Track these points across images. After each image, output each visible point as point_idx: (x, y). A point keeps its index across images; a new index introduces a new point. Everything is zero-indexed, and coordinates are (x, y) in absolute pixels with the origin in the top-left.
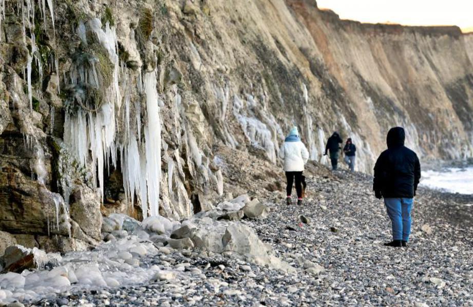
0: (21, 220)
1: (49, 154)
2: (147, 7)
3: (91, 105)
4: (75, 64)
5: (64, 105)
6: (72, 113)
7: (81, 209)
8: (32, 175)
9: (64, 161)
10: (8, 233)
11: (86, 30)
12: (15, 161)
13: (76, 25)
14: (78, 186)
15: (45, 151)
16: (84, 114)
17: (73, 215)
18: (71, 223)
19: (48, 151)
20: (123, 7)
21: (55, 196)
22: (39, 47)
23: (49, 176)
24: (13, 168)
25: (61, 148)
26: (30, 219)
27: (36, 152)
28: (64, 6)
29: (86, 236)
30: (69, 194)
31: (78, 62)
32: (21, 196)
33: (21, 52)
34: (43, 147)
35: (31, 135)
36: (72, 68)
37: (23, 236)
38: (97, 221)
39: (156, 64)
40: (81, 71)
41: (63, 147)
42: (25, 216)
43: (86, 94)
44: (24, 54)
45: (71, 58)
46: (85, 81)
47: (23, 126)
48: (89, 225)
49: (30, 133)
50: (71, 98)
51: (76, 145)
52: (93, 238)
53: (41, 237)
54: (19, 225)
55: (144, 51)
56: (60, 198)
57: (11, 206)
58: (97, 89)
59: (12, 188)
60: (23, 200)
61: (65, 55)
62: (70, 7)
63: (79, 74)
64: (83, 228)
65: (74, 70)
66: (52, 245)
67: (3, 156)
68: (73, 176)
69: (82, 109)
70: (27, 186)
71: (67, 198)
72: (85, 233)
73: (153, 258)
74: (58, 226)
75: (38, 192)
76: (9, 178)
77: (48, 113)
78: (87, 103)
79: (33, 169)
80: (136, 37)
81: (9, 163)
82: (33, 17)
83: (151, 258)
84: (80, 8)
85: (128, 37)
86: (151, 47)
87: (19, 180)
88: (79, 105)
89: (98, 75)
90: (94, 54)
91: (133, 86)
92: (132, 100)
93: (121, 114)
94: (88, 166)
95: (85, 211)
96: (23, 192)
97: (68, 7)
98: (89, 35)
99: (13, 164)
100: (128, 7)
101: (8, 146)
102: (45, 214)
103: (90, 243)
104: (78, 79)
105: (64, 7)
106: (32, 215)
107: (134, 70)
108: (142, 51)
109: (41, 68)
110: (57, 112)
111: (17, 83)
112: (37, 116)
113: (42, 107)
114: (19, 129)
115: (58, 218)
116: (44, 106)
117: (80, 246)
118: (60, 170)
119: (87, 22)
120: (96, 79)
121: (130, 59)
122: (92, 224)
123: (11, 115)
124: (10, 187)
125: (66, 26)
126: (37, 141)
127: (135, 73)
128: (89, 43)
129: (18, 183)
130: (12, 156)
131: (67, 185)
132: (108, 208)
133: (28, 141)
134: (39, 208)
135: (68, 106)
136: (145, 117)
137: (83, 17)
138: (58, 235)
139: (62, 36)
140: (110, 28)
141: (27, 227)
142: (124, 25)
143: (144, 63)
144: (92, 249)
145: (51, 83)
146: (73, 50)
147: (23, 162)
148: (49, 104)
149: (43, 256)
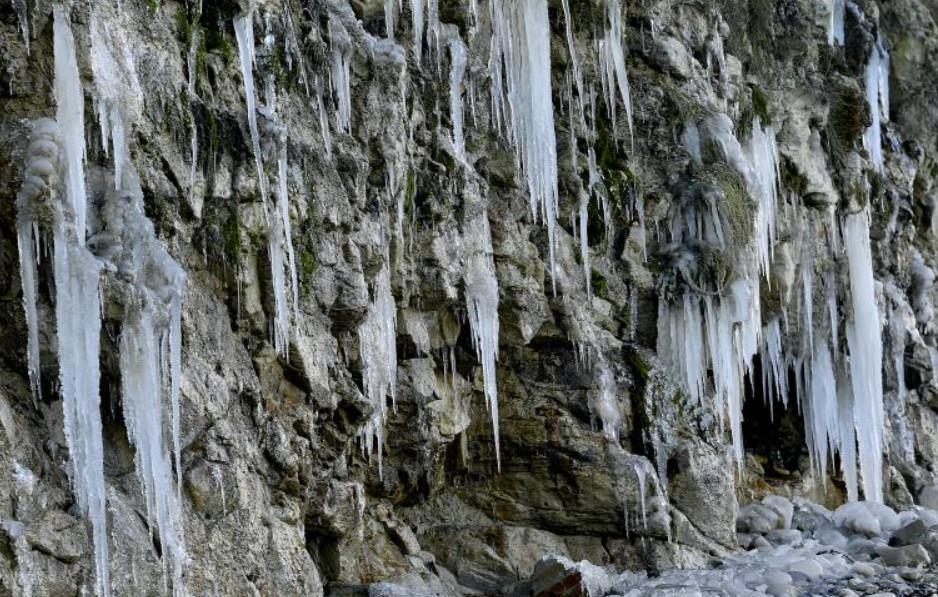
0: (575, 507)
1: (626, 379)
2: (848, 85)
3: (710, 283)
4: (678, 204)
5: (655, 284)
6: (671, 300)
7: (691, 487)
8: (592, 421)
9: (657, 393)
10: (551, 534)
11: (701, 137)
12: (559, 394)
13: (681, 129)
14: (685, 441)
15: (617, 374)
16: (696, 301)
17: (677, 498)
18: (671, 514)
19: (624, 374)
20: (793, 86)
21: (637, 462)
22: (606, 173)
23: (628, 423)
24: (555, 407)
25: (651, 368)
26: (591, 506)
27: (598, 377)
28: (658, 92)
29: (705, 540)
30: (667, 458)
31: (684, 201)
32: (572, 462)
33: (567, 185)
34: (614, 366)
35: (588, 344)
36: (671, 213)
37: (580, 539)
38: (727, 509)
39: (868, 196)
40: (690, 218)
41: (655, 365)
42: (581, 501)
43: (698, 263)
44: (573, 188)
45: (671, 192)
46: (696, 237)
47: (572, 327)
48: (710, 517)
49: (586, 339)
50: (670, 271)
51: (681, 361)
52: (719, 543)
53: (614, 542)
54: (571, 518)
55: (842, 173)
56: (648, 465)
57: (555, 481)
58: (721, 250)
59: (554, 447)
60: (576, 469)
61: (660, 187)
62: (670, 93)
63: (686, 224)
64: (698, 524)
65: (675, 215)
66: (636, 557)
67: (537, 384)
68: (676, 422)
69: (692, 290)
70: (582, 441)
71: (663, 466)
72: (703, 534)
73: (834, 584)
74: (645, 520)
75: (603, 455)
76: (549, 426)
77: (625, 301)
78: (700, 280)
79: (595, 410)
80: (823, 145)
81: (549, 397)
82: (593, 116)
83: (830, 583)
84: (689, 94)
85: (805, 146)
86: (855, 163)
87: (567, 430)
88: (685, 283)
89: (722, 223)
90: (714, 182)
91: (820, 243)
92: (819, 270)
93: (794, 298)
94: (706, 401)
95: (700, 489)
96: (575, 455)
97: (667, 94)
98: (706, 146)
99: (555, 399)
100: (804, 87)
101: (545, 366)
102: (619, 498)
103: (712, 553)
104: (683, 233)
105: (657, 95)
106: (595, 498)
107: (820, 210)
108: (837, 171)
109: (607, 215)
110: (643, 299)
111: (560, 244)
112: (602, 307)
113: (612, 288)
114: (565, 333)
115: (643, 505)
116: (617, 285)
117: (692, 559)
118: (648, 411)
119: (702, 120)
120: (719, 231)
121: (810, 189)
122: (715, 516)
123: (548, 306)
124: (551, 444)
125: (661, 130)
126: (600, 355)
127: (822, 217)
128: (705, 162)
129: (565, 437)
130: (553, 385)
131: (663, 439)
132: (775, 485)
133: (582, 356)
134: (608, 484)
135: (664, 285)
136: (846, 304)
137: (694, 111)
138: (646, 537)
139: (653, 151)
140: (763, 130)
141: (587, 522)
142: (797, 123)
143: (842, 197)
144: (717, 565)
145: (631, 242)
146: (674, 178)
147: (575, 395)
148: (628, 282)
149: (598, 577)
